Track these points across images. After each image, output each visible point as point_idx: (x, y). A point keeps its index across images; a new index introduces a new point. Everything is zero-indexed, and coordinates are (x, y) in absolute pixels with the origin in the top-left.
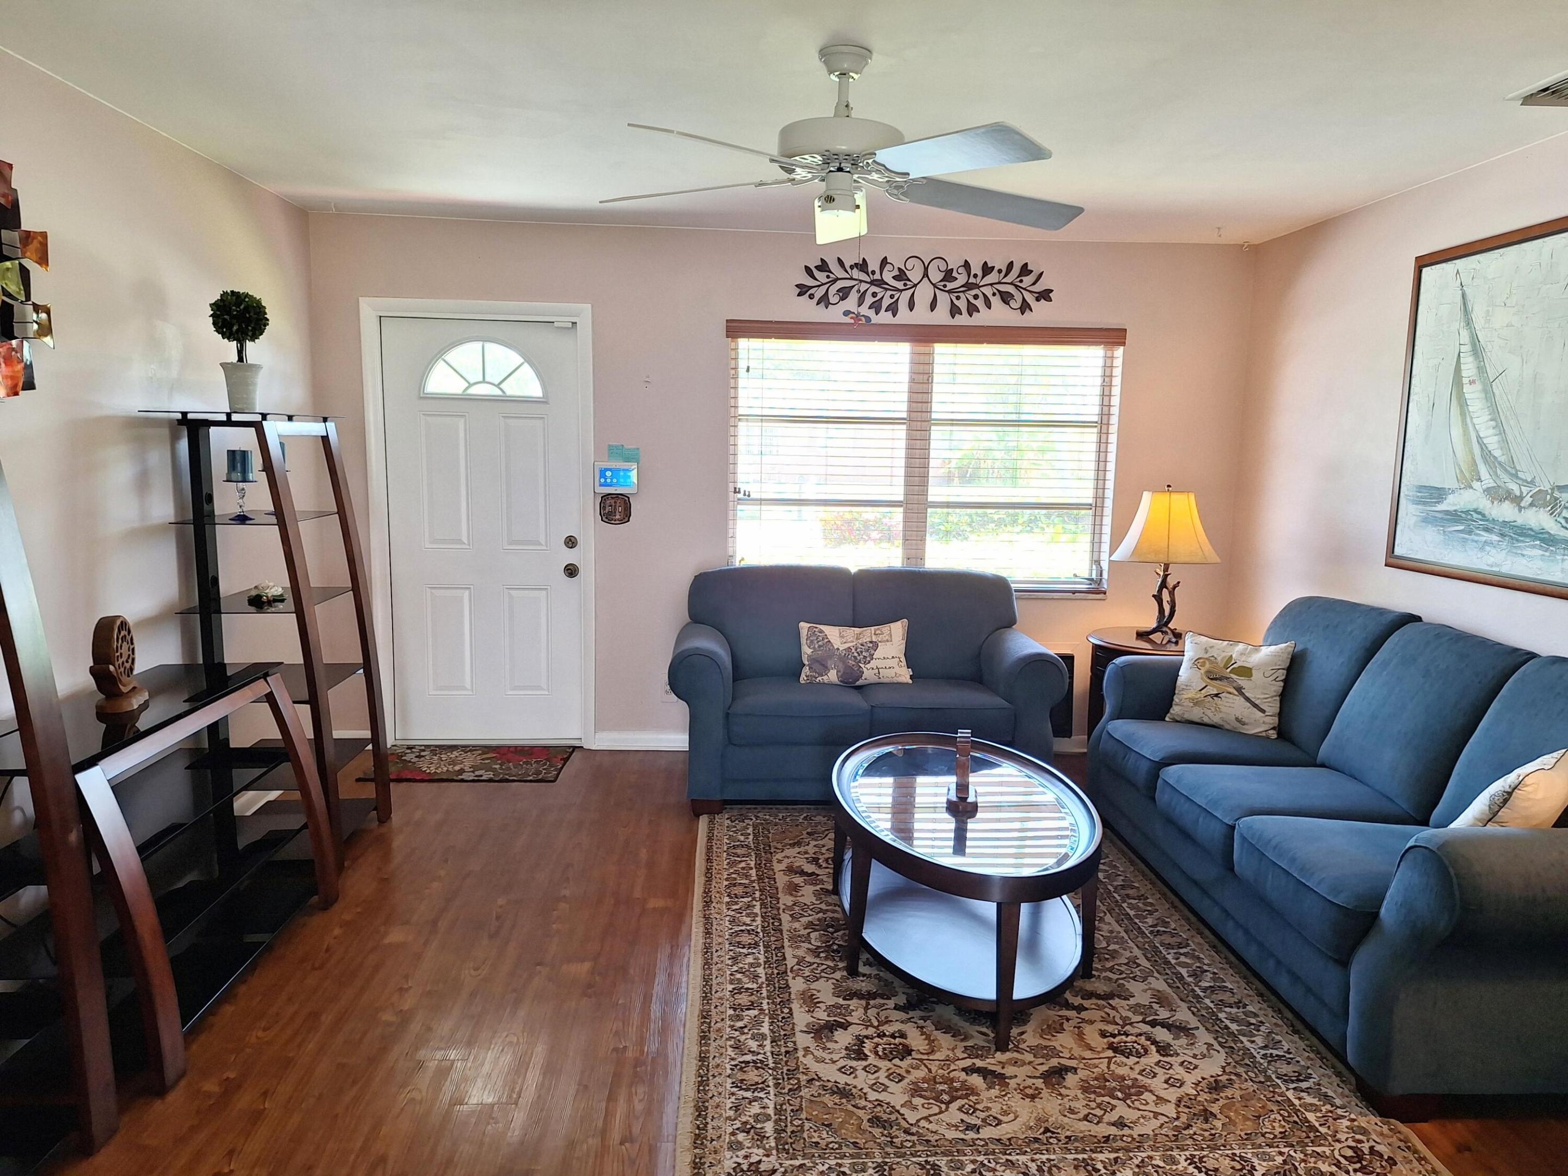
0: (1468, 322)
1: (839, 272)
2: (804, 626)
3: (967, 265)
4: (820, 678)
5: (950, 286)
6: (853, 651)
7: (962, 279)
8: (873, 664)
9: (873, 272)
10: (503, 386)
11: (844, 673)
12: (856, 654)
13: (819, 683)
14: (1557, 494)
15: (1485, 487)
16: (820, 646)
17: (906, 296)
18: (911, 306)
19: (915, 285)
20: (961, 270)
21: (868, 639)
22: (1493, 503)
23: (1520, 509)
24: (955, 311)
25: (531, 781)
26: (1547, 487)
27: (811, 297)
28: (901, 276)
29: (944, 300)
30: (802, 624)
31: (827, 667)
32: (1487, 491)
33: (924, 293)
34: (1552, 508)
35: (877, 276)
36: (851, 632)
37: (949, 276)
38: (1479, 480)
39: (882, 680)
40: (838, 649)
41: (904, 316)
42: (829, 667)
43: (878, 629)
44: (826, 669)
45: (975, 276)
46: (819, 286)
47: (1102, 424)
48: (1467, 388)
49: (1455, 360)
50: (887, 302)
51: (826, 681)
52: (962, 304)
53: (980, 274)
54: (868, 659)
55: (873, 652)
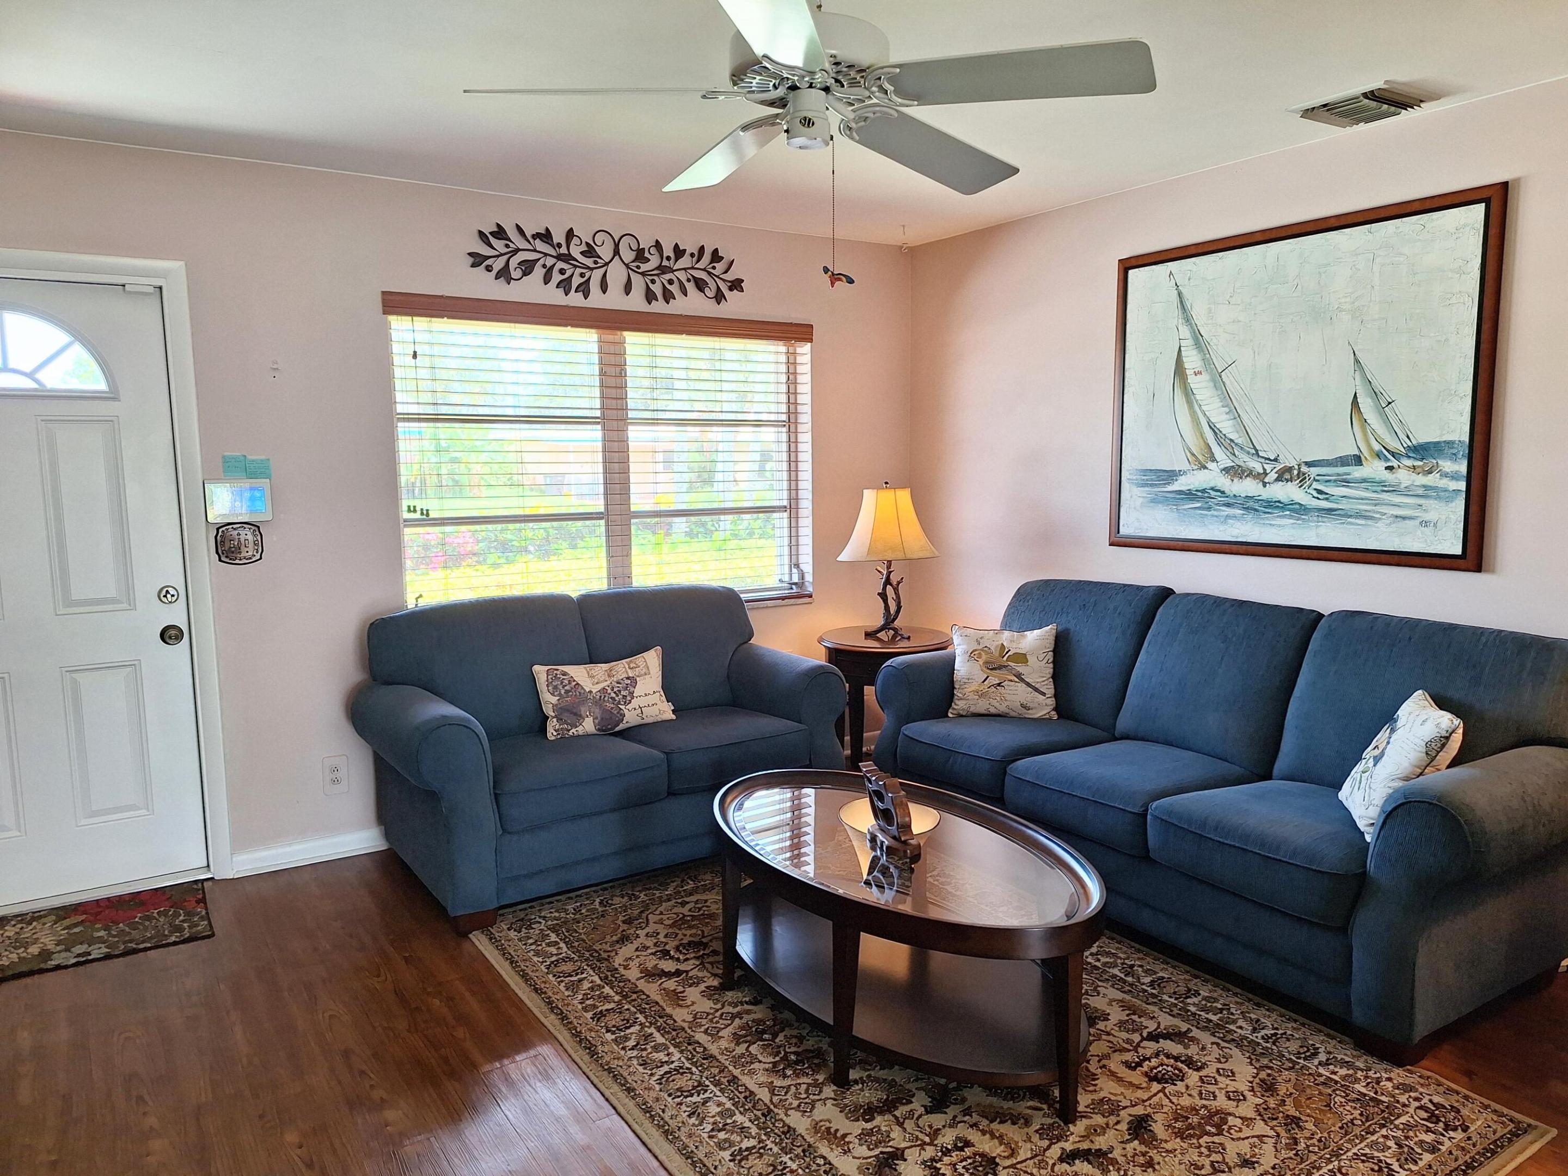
0: (1188, 319)
1: (520, 243)
2: (540, 671)
3: (658, 245)
4: (574, 730)
5: (644, 267)
6: (609, 691)
7: (654, 262)
8: (635, 703)
9: (559, 245)
10: (39, 376)
11: (602, 719)
12: (613, 695)
13: (573, 737)
14: (1304, 469)
15: (1222, 467)
16: (567, 692)
17: (597, 274)
18: (604, 287)
19: (607, 264)
20: (653, 250)
21: (625, 675)
22: (1233, 480)
23: (1265, 485)
24: (650, 296)
25: (175, 943)
26: (1293, 463)
27: (489, 268)
28: (590, 252)
29: (638, 283)
30: (536, 668)
31: (580, 716)
32: (1226, 470)
33: (617, 274)
34: (1300, 482)
35: (563, 250)
36: (600, 669)
37: (640, 256)
38: (1213, 459)
39: (647, 721)
40: (591, 692)
41: (597, 300)
42: (584, 715)
43: (631, 661)
44: (579, 718)
45: (668, 258)
46: (498, 256)
47: (791, 422)
48: (1191, 379)
49: (1176, 354)
50: (576, 281)
51: (581, 733)
52: (657, 289)
53: (672, 255)
54: (629, 698)
55: (632, 689)
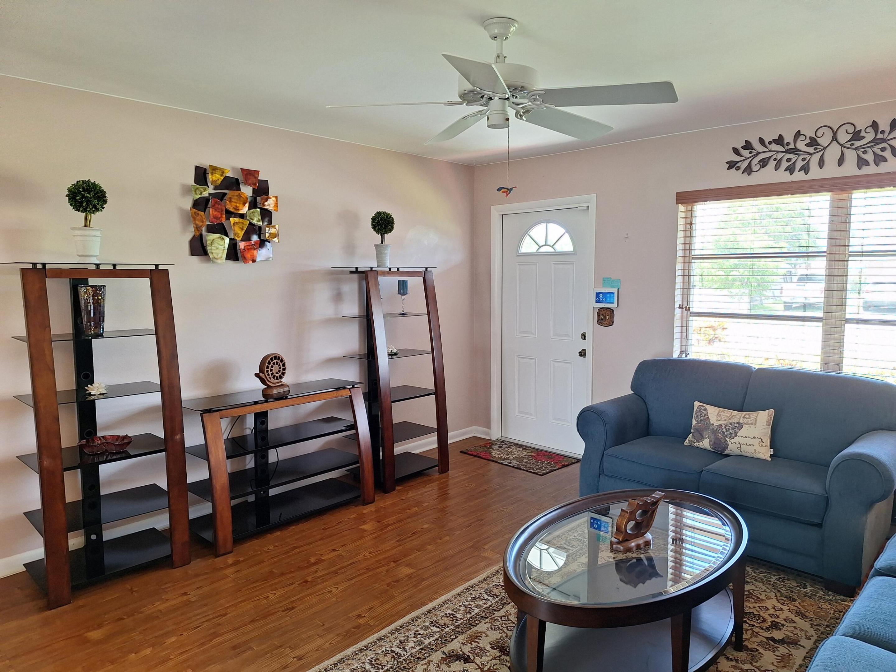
1: (760, 148)
3: (875, 125)
4: (697, 444)
5: (857, 144)
6: (723, 427)
7: (870, 137)
8: (736, 439)
9: (788, 144)
10: (555, 246)
11: (715, 443)
12: (724, 430)
13: (696, 447)
16: (701, 420)
17: (816, 157)
18: (821, 164)
19: (825, 148)
20: (870, 130)
21: (737, 421)
24: (862, 163)
25: (531, 472)
27: (738, 169)
28: (813, 142)
29: (851, 156)
30: (696, 403)
31: (703, 436)
33: (834, 151)
35: (792, 146)
36: (726, 414)
37: (857, 136)
39: (743, 454)
40: (713, 424)
41: (815, 173)
42: (704, 436)
43: (747, 414)
44: (702, 438)
45: (883, 132)
46: (744, 160)
50: (799, 164)
51: (701, 447)
52: (869, 157)
53: (888, 129)
54: (733, 435)
55: (737, 431)
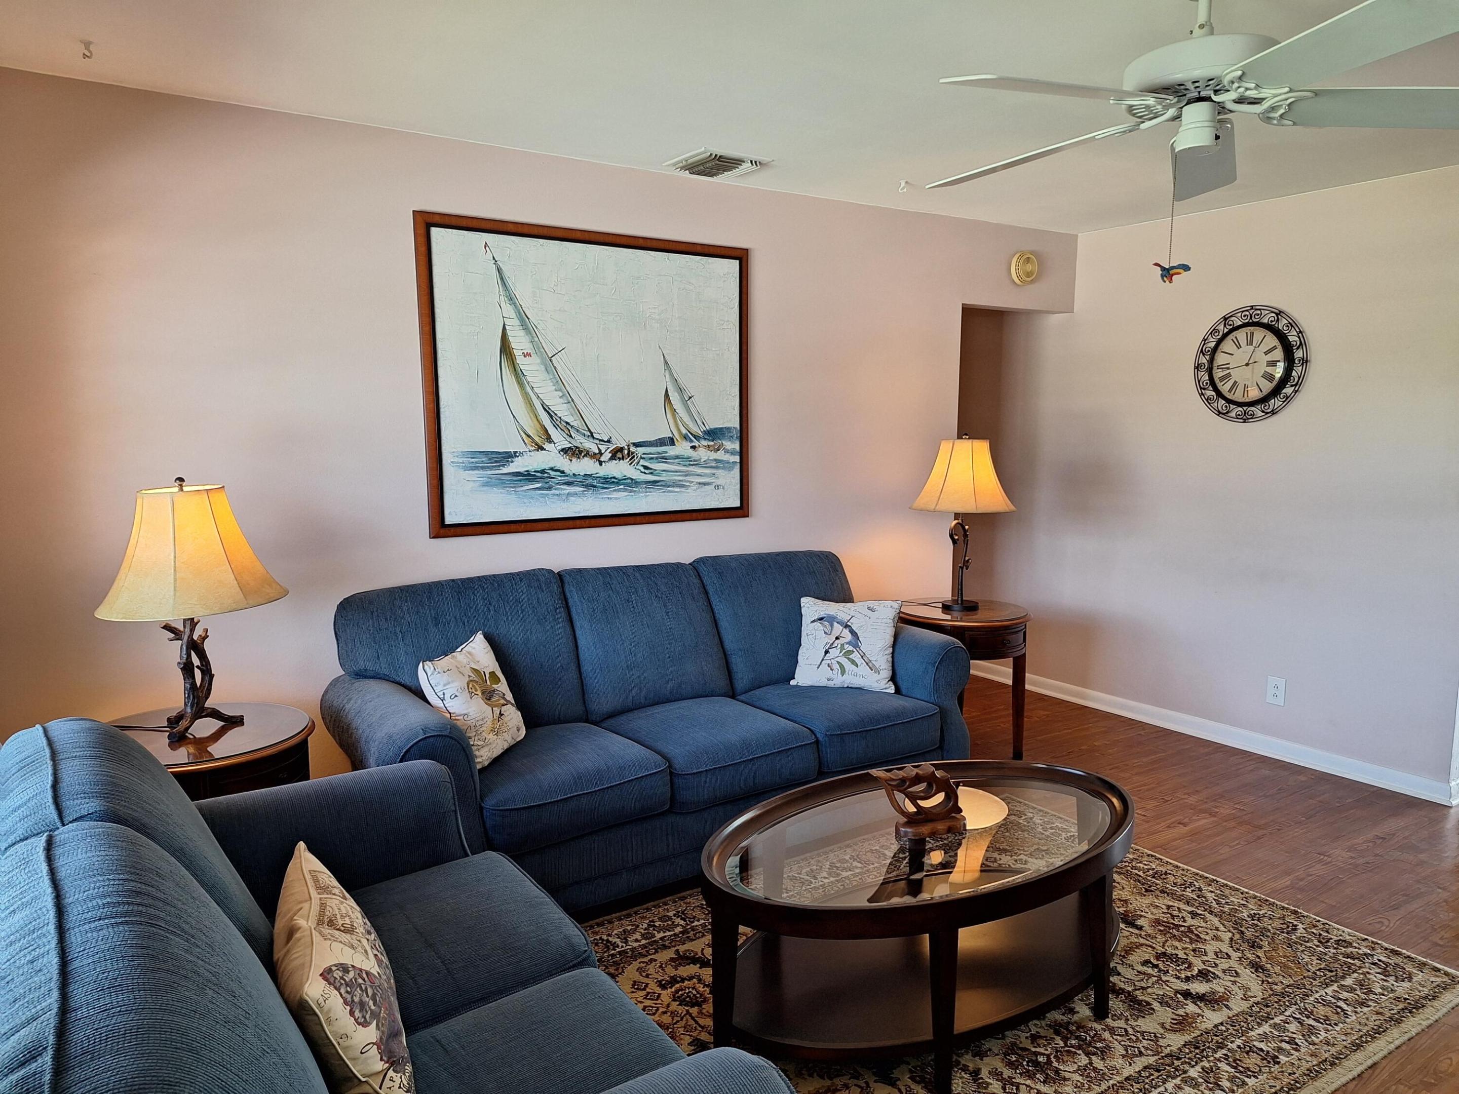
0: (511, 299)
14: (633, 449)
15: (560, 448)
22: (571, 460)
23: (601, 463)
26: (623, 444)
32: (565, 451)
34: (630, 460)
38: (549, 439)
48: (520, 360)
49: (501, 331)
